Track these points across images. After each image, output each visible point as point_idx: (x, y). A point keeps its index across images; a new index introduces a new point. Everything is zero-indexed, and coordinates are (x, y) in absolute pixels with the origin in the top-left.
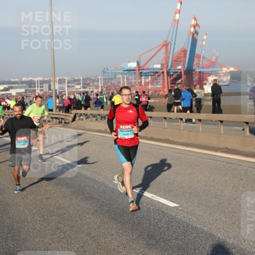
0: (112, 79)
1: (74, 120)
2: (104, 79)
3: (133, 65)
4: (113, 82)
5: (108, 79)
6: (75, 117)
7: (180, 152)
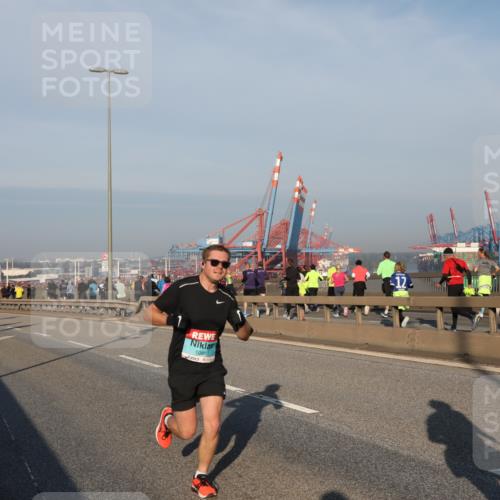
0: (182, 261)
1: (138, 311)
2: (172, 261)
3: (215, 241)
4: (185, 266)
5: (178, 261)
6: (141, 306)
7: (301, 349)
